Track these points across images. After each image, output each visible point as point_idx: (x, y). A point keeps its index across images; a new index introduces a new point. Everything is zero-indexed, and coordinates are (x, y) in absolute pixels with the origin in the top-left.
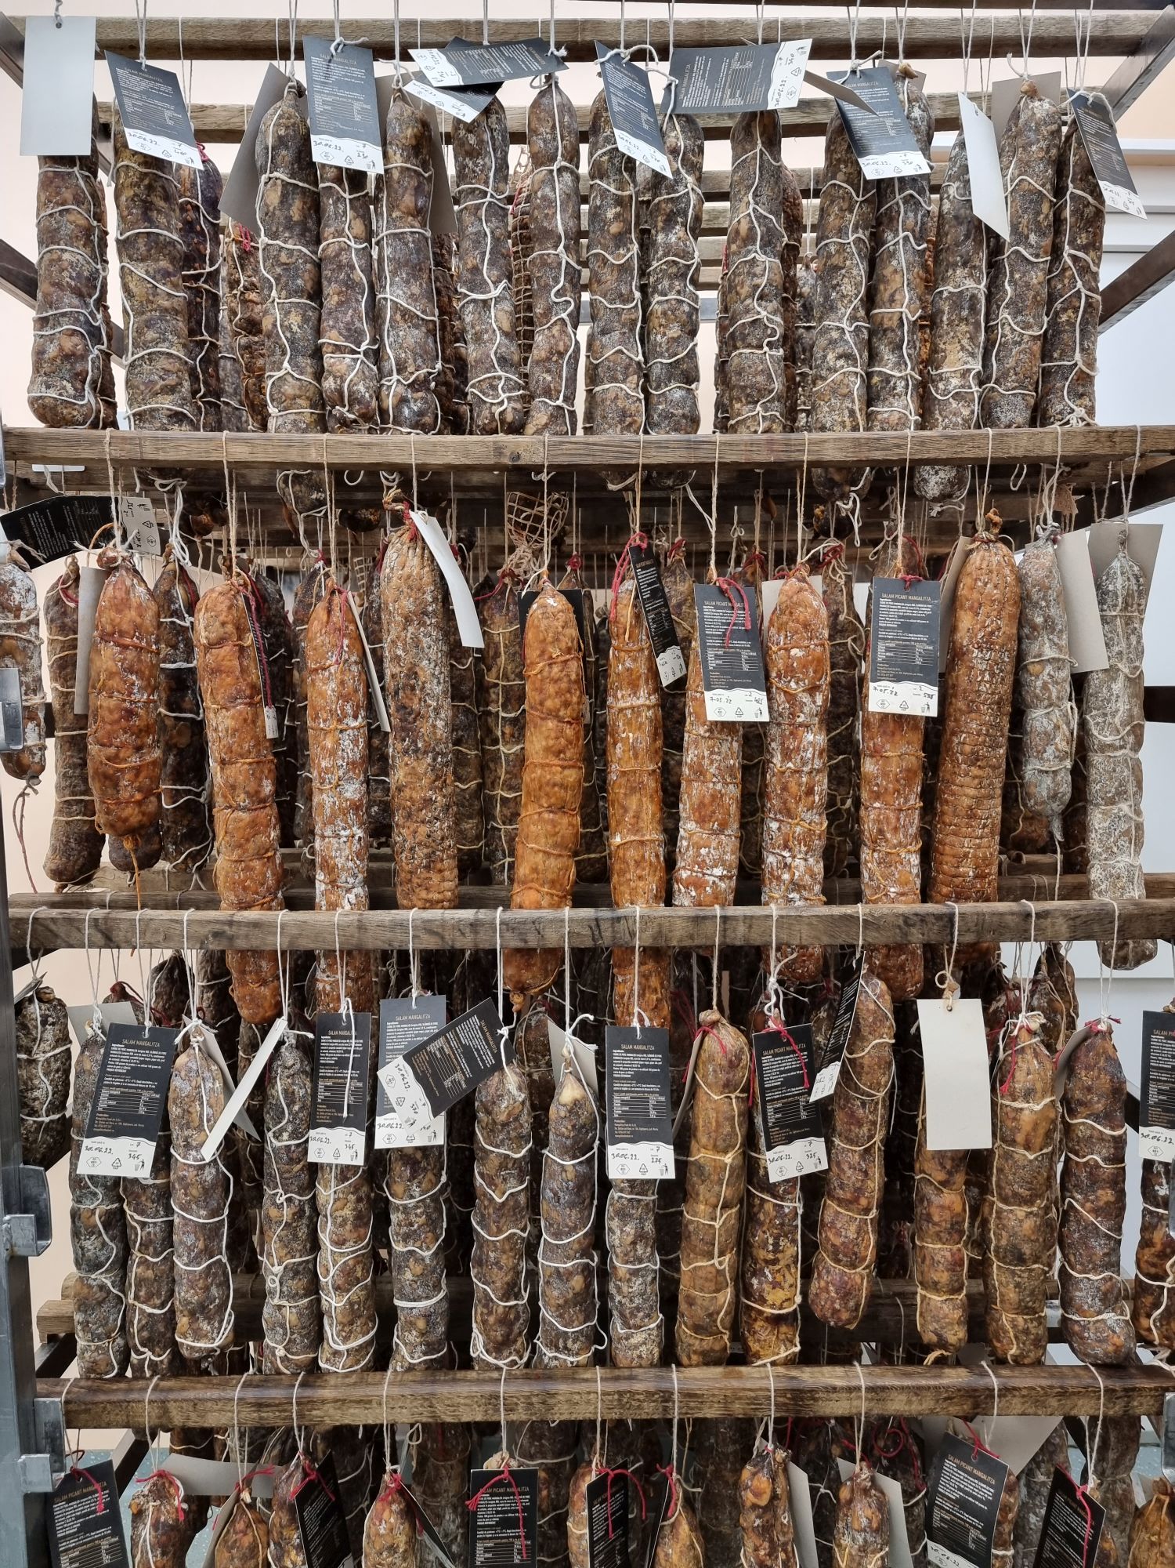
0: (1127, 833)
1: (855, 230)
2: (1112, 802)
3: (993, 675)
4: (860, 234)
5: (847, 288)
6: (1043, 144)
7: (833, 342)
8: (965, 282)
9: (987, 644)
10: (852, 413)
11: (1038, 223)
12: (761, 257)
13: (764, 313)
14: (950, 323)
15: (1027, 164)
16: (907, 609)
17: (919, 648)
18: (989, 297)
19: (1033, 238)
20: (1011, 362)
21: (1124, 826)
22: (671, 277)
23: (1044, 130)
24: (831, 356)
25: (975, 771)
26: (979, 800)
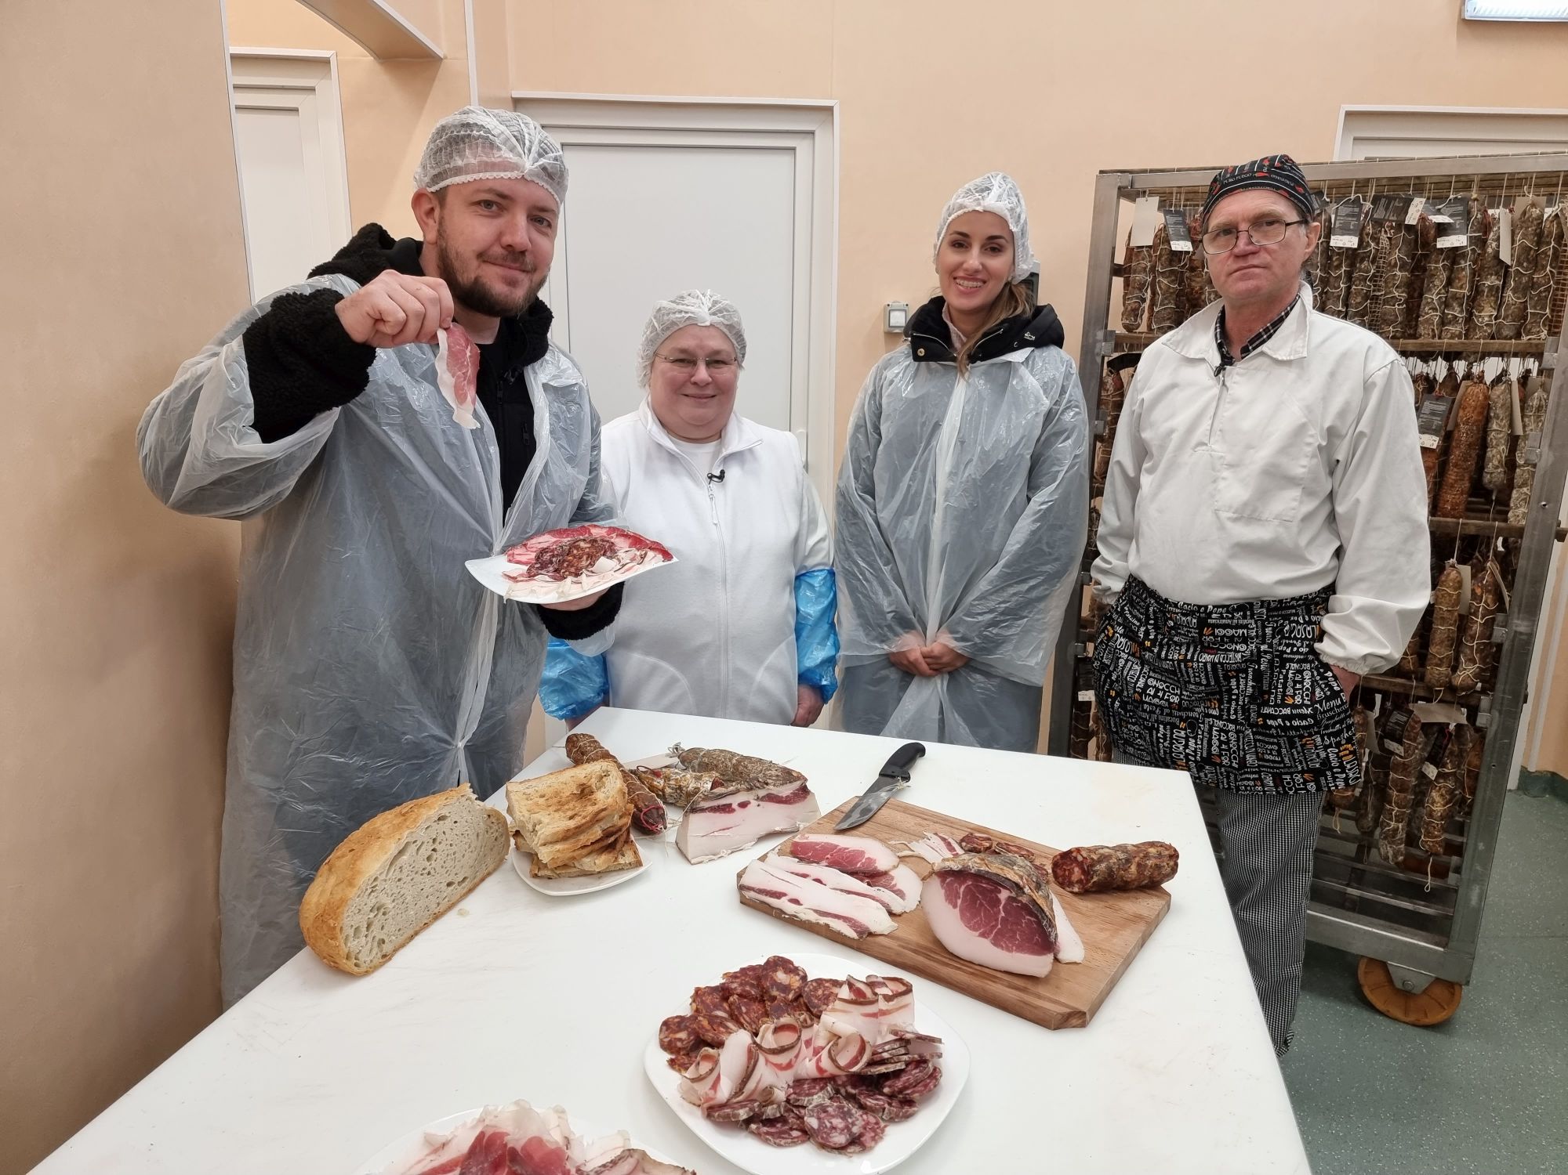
0: (1525, 499)
1: (1443, 261)
2: (1520, 487)
3: (1467, 434)
4: (1445, 262)
5: (1437, 282)
6: (1534, 228)
7: (1428, 303)
8: (1492, 281)
9: (1466, 423)
10: (1433, 330)
11: (1528, 259)
12: (1398, 273)
13: (1397, 294)
14: (1487, 296)
15: (1526, 235)
16: (1435, 407)
17: (1435, 423)
18: (1503, 287)
19: (1525, 264)
20: (1510, 312)
21: (1523, 497)
22: (1360, 281)
23: (1535, 222)
24: (1427, 308)
25: (1455, 470)
26: (1456, 481)
